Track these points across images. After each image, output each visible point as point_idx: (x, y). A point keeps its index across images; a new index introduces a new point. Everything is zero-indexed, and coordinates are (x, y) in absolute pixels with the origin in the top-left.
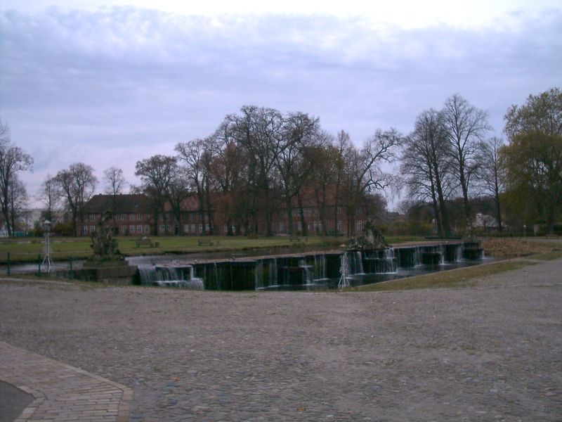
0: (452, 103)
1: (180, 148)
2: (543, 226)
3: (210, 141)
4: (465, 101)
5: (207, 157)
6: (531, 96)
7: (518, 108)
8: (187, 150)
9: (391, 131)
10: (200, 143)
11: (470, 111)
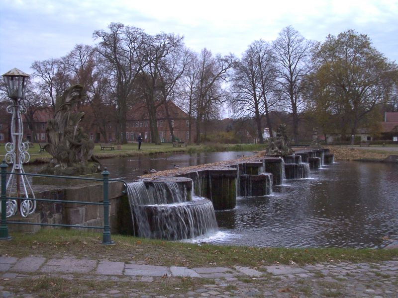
0: (286, 33)
1: (36, 66)
2: (336, 137)
3: (67, 59)
4: (297, 32)
5: (60, 75)
6: (329, 36)
7: (321, 44)
8: (42, 68)
9: (230, 56)
10: (54, 63)
11: (301, 40)
